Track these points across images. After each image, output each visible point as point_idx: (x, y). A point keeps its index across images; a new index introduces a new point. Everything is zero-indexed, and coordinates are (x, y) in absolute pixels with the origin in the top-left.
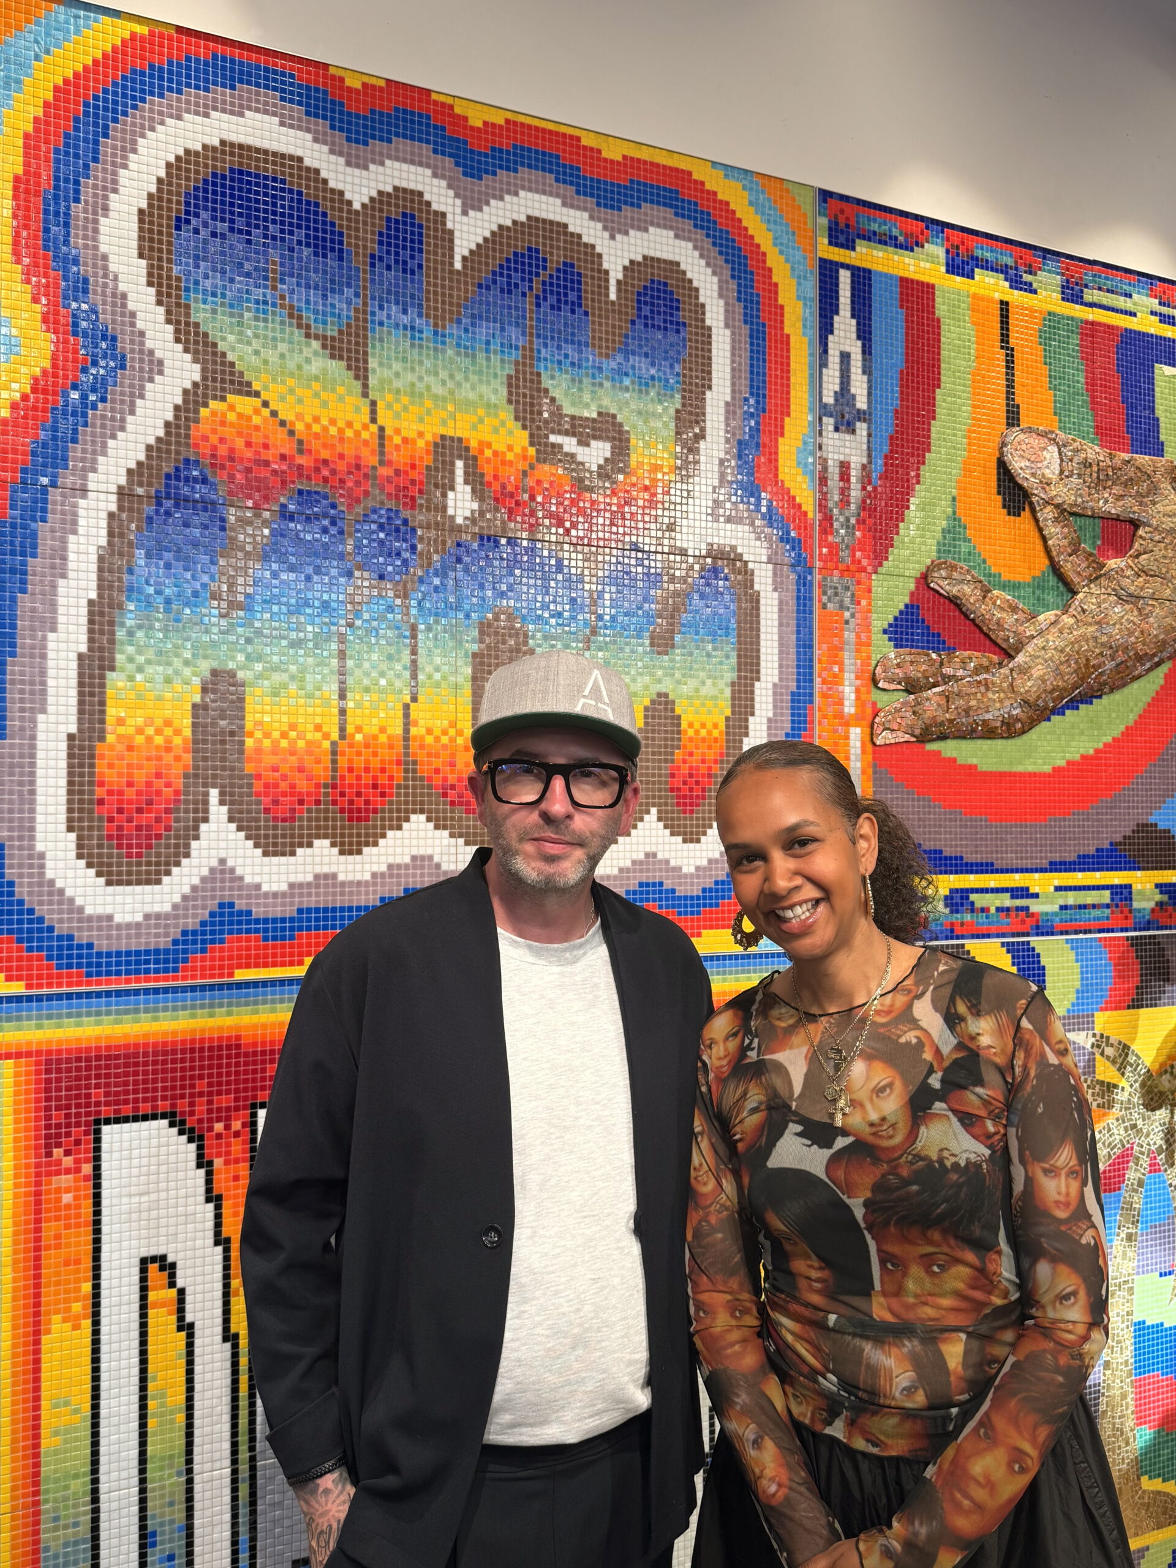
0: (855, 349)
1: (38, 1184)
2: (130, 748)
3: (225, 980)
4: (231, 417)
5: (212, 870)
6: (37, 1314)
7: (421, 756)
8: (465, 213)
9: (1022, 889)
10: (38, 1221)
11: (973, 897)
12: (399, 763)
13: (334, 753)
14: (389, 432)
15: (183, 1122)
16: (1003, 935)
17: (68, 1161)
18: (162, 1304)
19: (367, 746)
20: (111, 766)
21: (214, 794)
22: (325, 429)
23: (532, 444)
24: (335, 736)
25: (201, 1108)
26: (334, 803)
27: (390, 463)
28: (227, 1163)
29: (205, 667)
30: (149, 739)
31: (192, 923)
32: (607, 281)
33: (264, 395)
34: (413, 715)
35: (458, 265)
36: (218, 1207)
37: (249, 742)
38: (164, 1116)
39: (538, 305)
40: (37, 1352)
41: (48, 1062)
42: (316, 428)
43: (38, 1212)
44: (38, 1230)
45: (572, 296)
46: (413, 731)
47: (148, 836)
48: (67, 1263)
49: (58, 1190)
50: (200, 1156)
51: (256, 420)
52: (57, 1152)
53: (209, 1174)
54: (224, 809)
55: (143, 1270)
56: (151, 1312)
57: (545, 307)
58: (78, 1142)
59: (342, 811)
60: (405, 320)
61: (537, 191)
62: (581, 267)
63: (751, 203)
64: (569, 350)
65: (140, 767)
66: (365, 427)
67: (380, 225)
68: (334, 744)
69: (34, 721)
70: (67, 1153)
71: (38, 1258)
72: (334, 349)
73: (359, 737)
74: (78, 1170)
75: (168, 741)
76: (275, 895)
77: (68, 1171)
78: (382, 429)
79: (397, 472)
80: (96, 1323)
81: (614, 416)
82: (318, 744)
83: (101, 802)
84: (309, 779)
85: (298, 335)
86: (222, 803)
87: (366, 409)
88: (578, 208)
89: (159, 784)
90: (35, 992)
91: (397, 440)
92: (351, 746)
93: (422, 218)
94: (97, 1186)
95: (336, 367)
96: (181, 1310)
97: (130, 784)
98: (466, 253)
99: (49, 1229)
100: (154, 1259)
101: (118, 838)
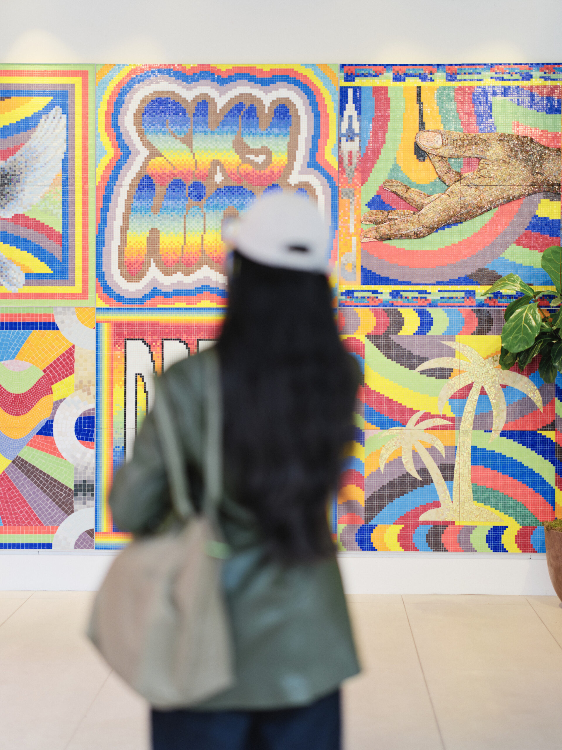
0: (354, 113)
1: (112, 353)
2: (132, 249)
3: (155, 307)
4: (157, 163)
5: (152, 279)
6: (112, 383)
7: (206, 249)
8: (220, 96)
9: (423, 291)
10: (112, 361)
11: (401, 293)
12: (200, 251)
13: (182, 249)
14: (198, 161)
15: (145, 342)
16: (415, 306)
17: (119, 348)
18: (140, 385)
19: (191, 246)
20: (128, 253)
21: (152, 260)
22: (181, 163)
23: (240, 159)
24: (183, 244)
25: (150, 338)
26: (182, 262)
27: (198, 169)
28: (156, 353)
29: (150, 227)
30: (137, 246)
31: (147, 293)
32: (264, 108)
33: (165, 156)
34: (204, 238)
35: (218, 112)
36: (154, 364)
37: (161, 247)
38: (141, 340)
39: (242, 119)
40: (112, 392)
41: (115, 324)
42: (178, 163)
43: (112, 359)
44: (112, 363)
45: (253, 114)
46: (204, 242)
47: (136, 270)
48: (119, 372)
49: (117, 355)
50: (150, 350)
51: (163, 163)
52: (117, 346)
53: (152, 355)
54: (155, 264)
55: (136, 377)
56: (138, 387)
57: (245, 119)
58: (121, 344)
59: (185, 264)
60: (203, 130)
61: (242, 86)
62: (256, 105)
63: (315, 74)
64: (253, 130)
65: (135, 253)
66: (191, 160)
67: (196, 105)
68: (182, 246)
69: (111, 242)
70: (119, 346)
71: (112, 370)
72: (183, 141)
73: (189, 244)
74: (121, 350)
75: (141, 246)
76: (167, 286)
77: (119, 350)
78: (196, 161)
79: (200, 171)
80: (125, 387)
81: (267, 147)
82: (178, 246)
83: (126, 262)
84: (176, 255)
85: (174, 139)
86: (154, 262)
87: (192, 156)
88: (256, 88)
89: (139, 258)
90: (111, 307)
91: (201, 163)
92: (187, 247)
93: (207, 101)
94: (126, 355)
95: (184, 146)
96: (145, 388)
97: (132, 257)
98: (221, 108)
99: (115, 364)
100: (139, 374)
101: (130, 271)
